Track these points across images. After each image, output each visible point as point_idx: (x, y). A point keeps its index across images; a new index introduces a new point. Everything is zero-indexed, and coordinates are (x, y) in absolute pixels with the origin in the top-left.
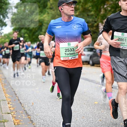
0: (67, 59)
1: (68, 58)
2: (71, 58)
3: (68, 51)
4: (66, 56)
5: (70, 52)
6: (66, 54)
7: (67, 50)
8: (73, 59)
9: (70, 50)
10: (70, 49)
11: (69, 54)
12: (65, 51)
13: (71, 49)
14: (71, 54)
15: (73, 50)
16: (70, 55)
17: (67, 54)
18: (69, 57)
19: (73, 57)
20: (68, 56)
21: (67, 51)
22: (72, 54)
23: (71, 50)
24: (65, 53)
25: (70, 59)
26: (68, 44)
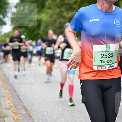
0: (103, 68)
1: (105, 67)
2: (109, 68)
3: (106, 57)
4: (103, 64)
5: (108, 59)
6: (102, 61)
7: (104, 55)
8: (110, 68)
9: (108, 56)
10: (108, 54)
11: (107, 62)
12: (102, 58)
13: (110, 54)
14: (108, 62)
15: (113, 55)
16: (107, 64)
17: (104, 62)
18: (107, 66)
19: (111, 65)
20: (105, 64)
21: (104, 57)
22: (110, 61)
23: (110, 56)
24: (101, 61)
25: (107, 68)
26: (106, 47)
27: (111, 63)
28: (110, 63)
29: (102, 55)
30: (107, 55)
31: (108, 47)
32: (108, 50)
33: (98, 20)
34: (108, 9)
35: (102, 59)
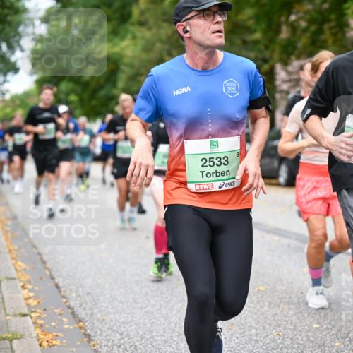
0: (206, 188)
1: (210, 186)
2: (220, 187)
3: (212, 164)
4: (205, 179)
5: (216, 168)
6: (205, 174)
7: (206, 162)
8: (224, 188)
9: (216, 162)
10: (217, 159)
11: (215, 175)
12: (203, 166)
13: (220, 158)
14: (218, 174)
15: (227, 161)
16: (215, 178)
18: (215, 183)
19: (226, 182)
20: (211, 179)
21: (207, 164)
22: (222, 174)
23: (220, 161)
24: (202, 172)
25: (216, 189)
26: (211, 145)
27: (226, 177)
28: (221, 178)
29: (204, 161)
30: (214, 160)
31: (215, 144)
32: (215, 150)
33: (189, 89)
34: (207, 62)
35: (203, 169)
